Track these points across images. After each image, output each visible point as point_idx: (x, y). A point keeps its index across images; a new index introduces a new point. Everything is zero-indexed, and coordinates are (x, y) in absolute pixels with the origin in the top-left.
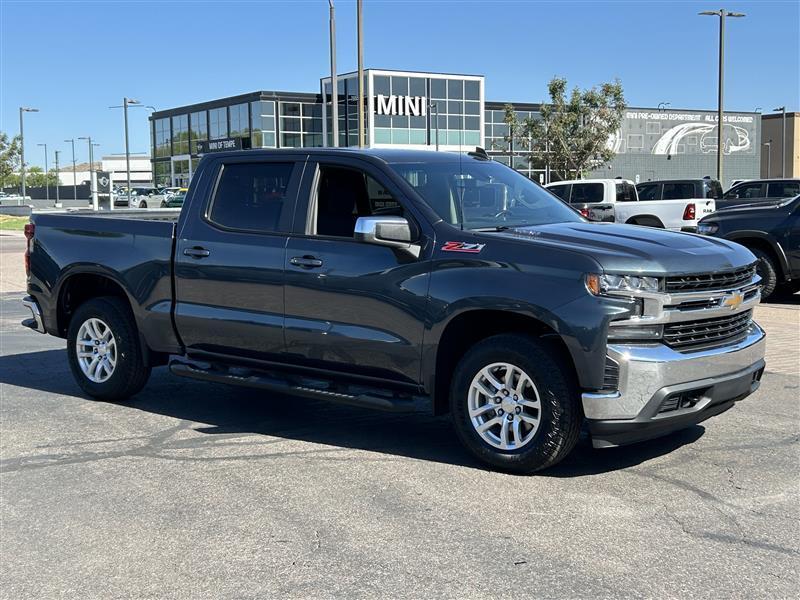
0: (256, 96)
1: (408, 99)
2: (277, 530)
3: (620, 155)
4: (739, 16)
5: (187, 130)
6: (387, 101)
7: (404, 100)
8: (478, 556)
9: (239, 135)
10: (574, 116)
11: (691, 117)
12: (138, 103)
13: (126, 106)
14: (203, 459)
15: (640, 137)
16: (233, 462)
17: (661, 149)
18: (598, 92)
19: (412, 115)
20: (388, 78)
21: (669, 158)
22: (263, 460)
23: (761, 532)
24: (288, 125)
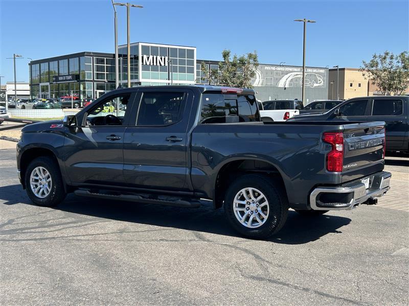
0: (82, 54)
1: (159, 58)
2: (39, 277)
3: (261, 87)
4: (313, 22)
5: (48, 70)
6: (148, 58)
7: (156, 58)
8: (136, 289)
9: (74, 73)
10: (234, 68)
11: (295, 69)
12: (21, 56)
13: (15, 58)
14: (13, 240)
15: (271, 79)
16: (29, 242)
17: (281, 84)
18: (246, 57)
19: (161, 65)
20: (149, 47)
21: (285, 88)
22: (44, 241)
23: (278, 275)
24: (99, 68)
